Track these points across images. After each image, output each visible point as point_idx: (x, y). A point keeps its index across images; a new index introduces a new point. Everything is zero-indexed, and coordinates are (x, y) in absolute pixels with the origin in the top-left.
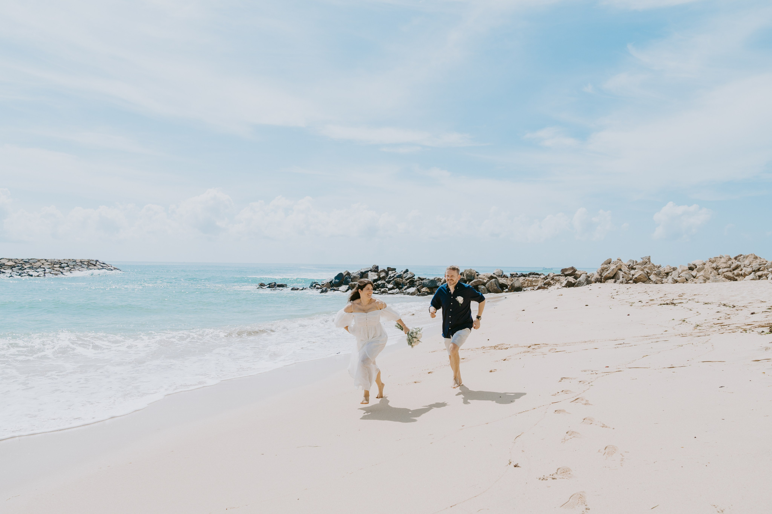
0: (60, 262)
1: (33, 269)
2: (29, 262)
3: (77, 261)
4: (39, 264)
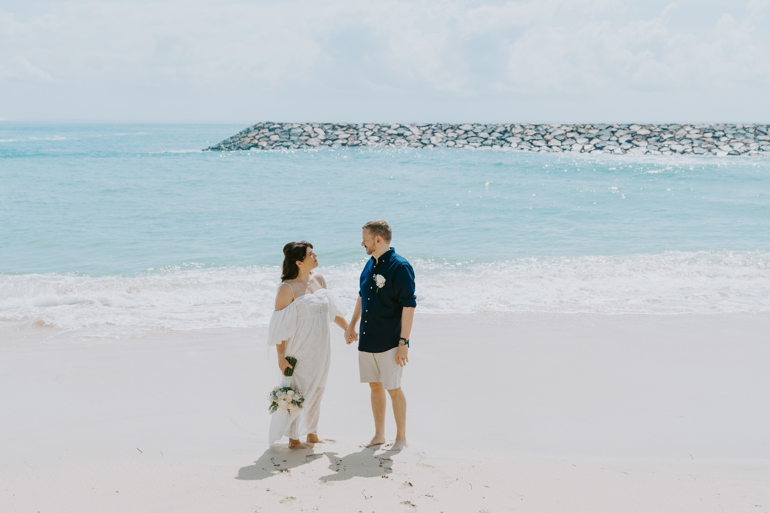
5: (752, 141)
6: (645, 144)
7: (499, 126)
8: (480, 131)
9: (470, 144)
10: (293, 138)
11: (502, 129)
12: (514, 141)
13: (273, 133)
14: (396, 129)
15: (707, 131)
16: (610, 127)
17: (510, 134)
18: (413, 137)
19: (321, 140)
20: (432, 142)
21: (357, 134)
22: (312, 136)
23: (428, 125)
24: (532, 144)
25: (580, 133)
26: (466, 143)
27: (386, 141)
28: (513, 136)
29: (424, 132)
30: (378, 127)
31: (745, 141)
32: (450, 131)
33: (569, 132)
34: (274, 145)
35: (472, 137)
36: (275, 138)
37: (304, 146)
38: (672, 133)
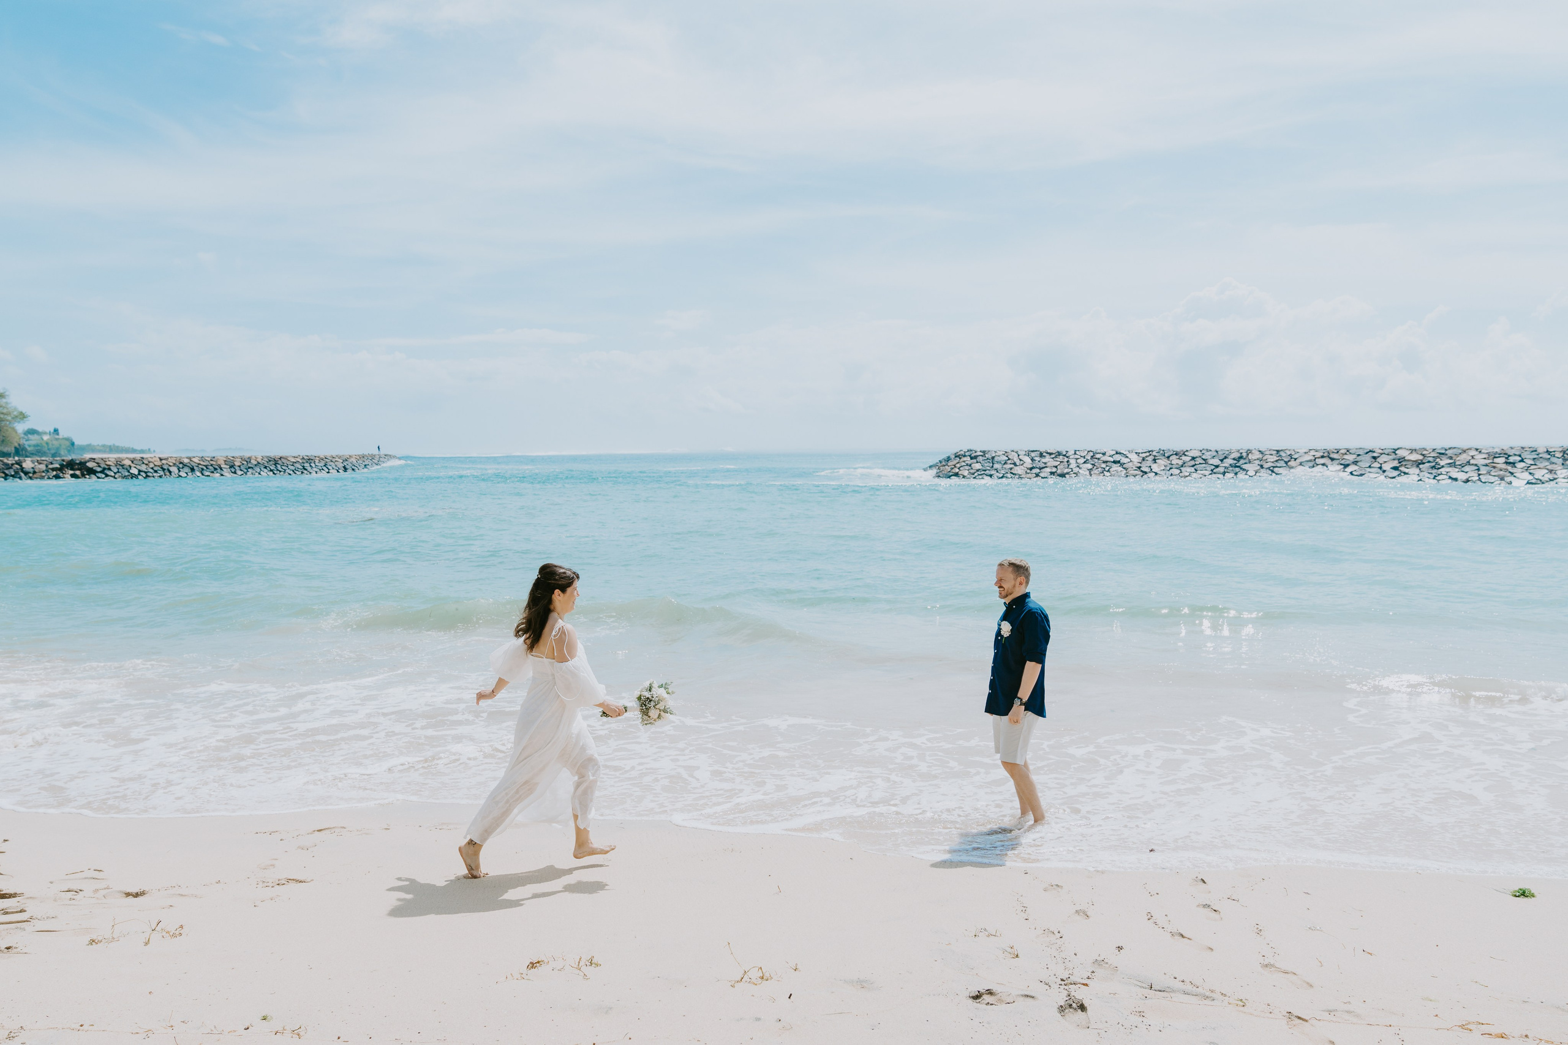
0: (1505, 454)
1: (1457, 467)
2: (1446, 454)
3: (1540, 450)
4: (1464, 458)
5: (1560, 468)
6: (1417, 471)
7: (1232, 451)
8: (1210, 457)
9: (1198, 472)
10: (996, 466)
11: (1237, 455)
12: (1251, 468)
13: (975, 461)
14: (1111, 456)
15: (1497, 455)
16: (1370, 451)
17: (1247, 461)
18: (1131, 464)
19: (1027, 468)
20: (1153, 470)
21: (1068, 462)
22: (1018, 464)
23: (1149, 452)
24: (1273, 471)
25: (1332, 459)
26: (1194, 471)
27: (1100, 469)
28: (1250, 462)
29: (1143, 459)
30: (1092, 454)
31: (1549, 467)
32: (1174, 457)
33: (1319, 458)
34: (976, 474)
35: (1200, 464)
36: (978, 466)
37: (1009, 475)
38: (1451, 458)
